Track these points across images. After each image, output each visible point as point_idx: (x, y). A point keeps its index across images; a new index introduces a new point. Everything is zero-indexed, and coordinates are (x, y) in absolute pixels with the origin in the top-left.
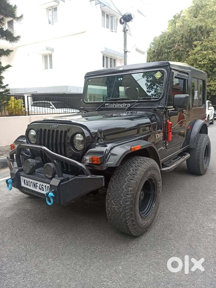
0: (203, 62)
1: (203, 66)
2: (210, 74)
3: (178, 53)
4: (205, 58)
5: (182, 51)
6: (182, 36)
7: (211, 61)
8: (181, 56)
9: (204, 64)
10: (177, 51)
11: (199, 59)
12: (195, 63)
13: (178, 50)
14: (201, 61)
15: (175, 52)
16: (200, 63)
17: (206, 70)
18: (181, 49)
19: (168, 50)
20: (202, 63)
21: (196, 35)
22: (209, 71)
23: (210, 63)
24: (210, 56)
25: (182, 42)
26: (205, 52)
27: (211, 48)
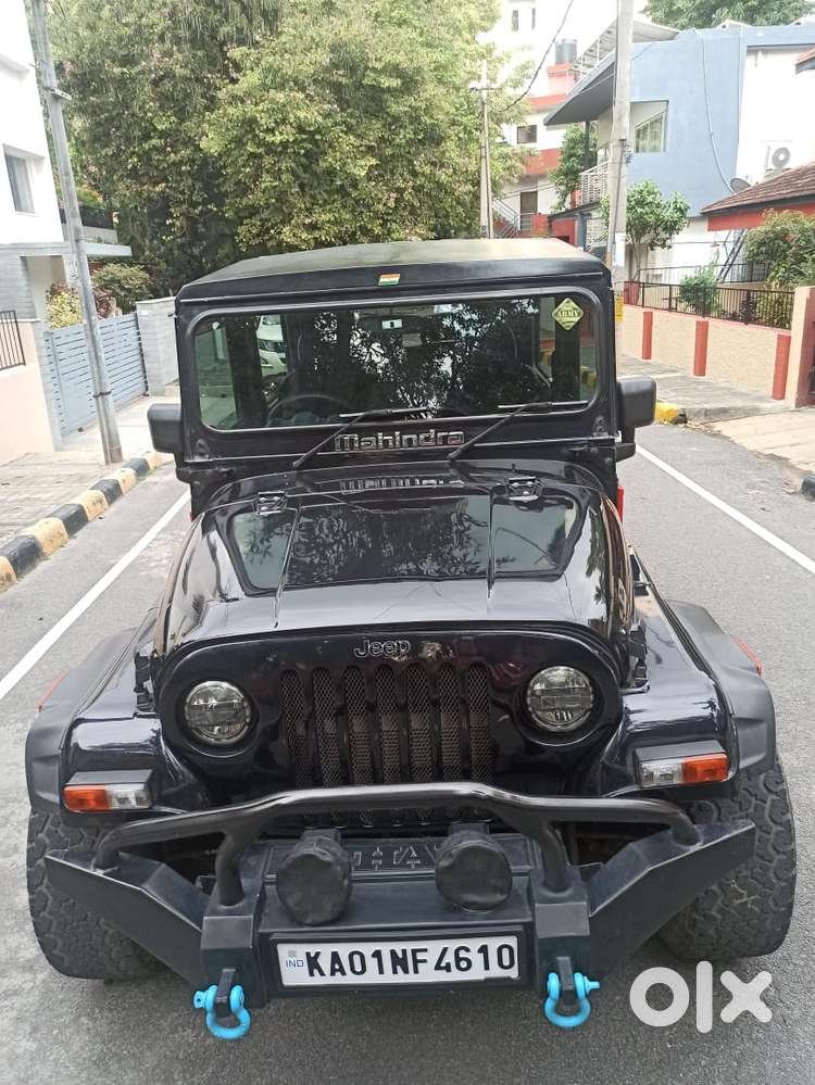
0: (281, 133)
1: (279, 149)
2: (306, 181)
3: (167, 85)
4: (284, 121)
5: (186, 79)
6: (172, 15)
7: (304, 132)
8: (184, 99)
9: (285, 145)
10: (162, 78)
11: (263, 122)
12: (250, 136)
13: (169, 75)
14: (271, 131)
15: (155, 83)
16: (269, 138)
17: (293, 165)
18: (179, 71)
19: (125, 70)
20: (278, 138)
21: (226, 16)
22: (300, 171)
23: (303, 141)
24: (302, 114)
25: (177, 41)
26: (281, 97)
27: (296, 83)
